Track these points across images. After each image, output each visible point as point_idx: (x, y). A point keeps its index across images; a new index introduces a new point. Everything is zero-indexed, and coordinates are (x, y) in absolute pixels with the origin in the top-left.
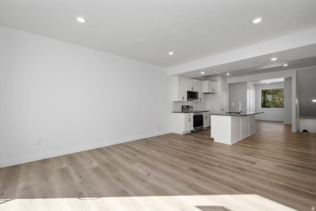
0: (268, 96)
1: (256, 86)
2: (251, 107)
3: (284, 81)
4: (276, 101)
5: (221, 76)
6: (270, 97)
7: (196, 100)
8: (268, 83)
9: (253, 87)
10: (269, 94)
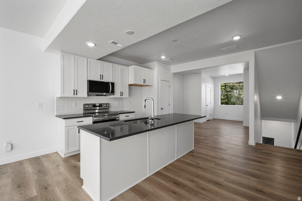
0: (235, 91)
1: (215, 79)
2: (208, 103)
3: (242, 72)
4: (242, 96)
5: (157, 61)
6: (236, 93)
7: (110, 95)
8: (227, 75)
9: (211, 81)
10: (236, 89)
